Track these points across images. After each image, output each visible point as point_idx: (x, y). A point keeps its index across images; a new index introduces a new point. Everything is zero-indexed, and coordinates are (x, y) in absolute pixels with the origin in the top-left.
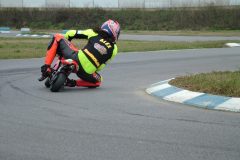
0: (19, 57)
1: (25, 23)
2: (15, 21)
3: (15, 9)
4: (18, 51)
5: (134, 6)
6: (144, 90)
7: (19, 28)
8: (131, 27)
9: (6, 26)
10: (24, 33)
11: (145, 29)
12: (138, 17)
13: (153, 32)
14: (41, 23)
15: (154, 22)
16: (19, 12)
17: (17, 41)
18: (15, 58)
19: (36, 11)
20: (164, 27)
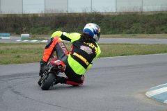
0: (20, 62)
1: (24, 29)
2: (15, 27)
3: (15, 15)
4: (18, 57)
5: (132, 10)
6: (144, 93)
7: (19, 33)
8: (128, 31)
9: (6, 32)
10: (24, 39)
11: (143, 33)
12: (135, 21)
13: (151, 35)
14: (40, 28)
15: (153, 26)
16: (19, 18)
17: (17, 46)
18: (16, 63)
19: (35, 17)
20: (162, 30)
